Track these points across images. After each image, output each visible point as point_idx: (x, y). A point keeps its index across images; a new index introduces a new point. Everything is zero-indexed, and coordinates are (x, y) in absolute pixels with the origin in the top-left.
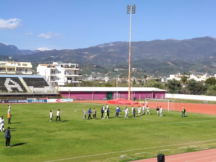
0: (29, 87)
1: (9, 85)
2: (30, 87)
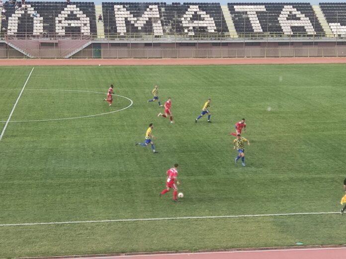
0: (330, 24)
1: (287, 21)
2: (333, 24)
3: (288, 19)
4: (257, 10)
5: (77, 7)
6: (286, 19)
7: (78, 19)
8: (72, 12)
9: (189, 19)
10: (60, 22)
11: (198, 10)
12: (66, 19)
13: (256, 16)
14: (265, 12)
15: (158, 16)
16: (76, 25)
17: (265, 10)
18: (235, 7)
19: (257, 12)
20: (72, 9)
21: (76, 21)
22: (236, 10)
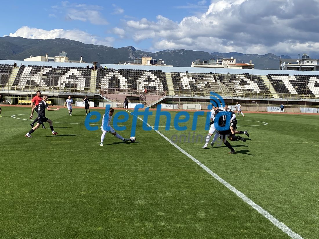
1: (315, 88)
3: (315, 86)
4: (289, 79)
5: (152, 73)
6: (313, 86)
7: (154, 81)
8: (148, 77)
9: (238, 84)
10: (140, 83)
11: (244, 78)
12: (144, 81)
13: (290, 83)
14: (296, 81)
15: (214, 81)
16: (153, 85)
17: (296, 79)
18: (272, 76)
19: (290, 81)
20: (149, 75)
21: (152, 83)
22: (273, 79)
